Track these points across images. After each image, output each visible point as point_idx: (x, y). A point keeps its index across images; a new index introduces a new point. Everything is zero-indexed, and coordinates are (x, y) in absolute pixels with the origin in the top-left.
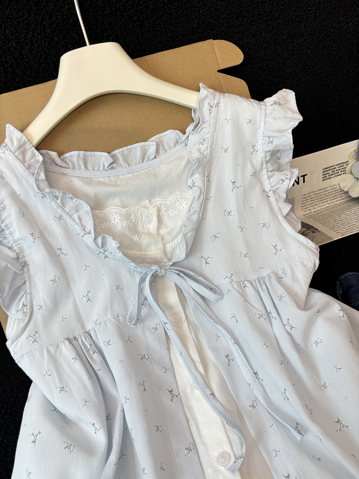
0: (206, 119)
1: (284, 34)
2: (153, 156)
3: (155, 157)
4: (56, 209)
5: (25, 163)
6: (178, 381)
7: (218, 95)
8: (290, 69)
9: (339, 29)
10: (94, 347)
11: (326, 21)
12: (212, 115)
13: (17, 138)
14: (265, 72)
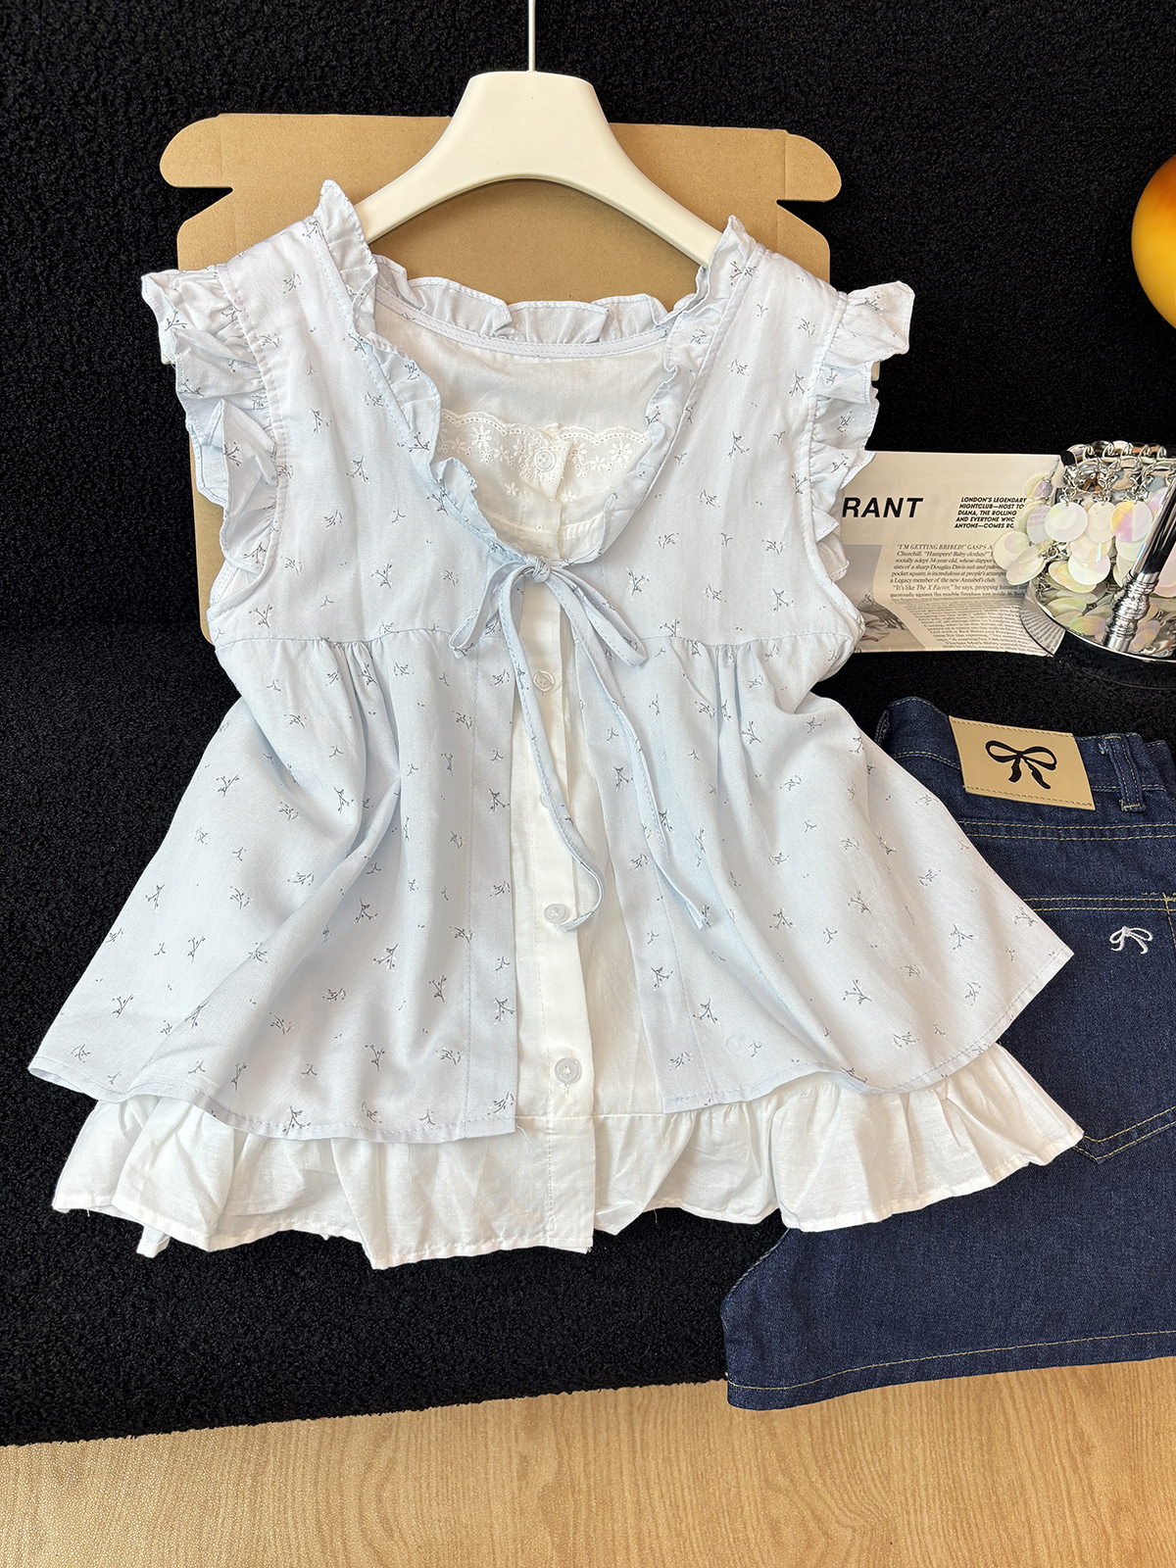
0: (720, 295)
1: (943, 165)
2: (593, 337)
3: (598, 341)
4: (375, 380)
5: (342, 269)
6: (513, 785)
7: (758, 250)
8: (938, 246)
9: (1068, 188)
10: (371, 670)
11: (1042, 162)
12: (734, 289)
13: (341, 214)
14: (883, 234)
